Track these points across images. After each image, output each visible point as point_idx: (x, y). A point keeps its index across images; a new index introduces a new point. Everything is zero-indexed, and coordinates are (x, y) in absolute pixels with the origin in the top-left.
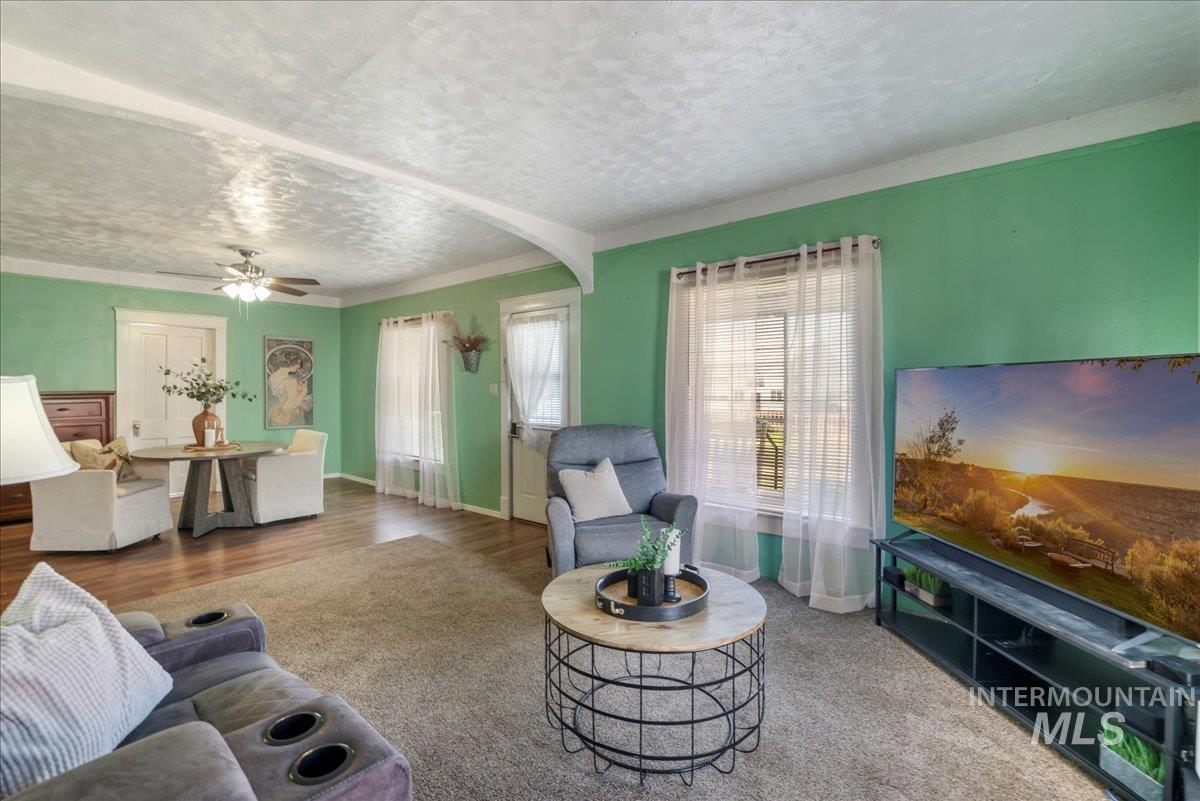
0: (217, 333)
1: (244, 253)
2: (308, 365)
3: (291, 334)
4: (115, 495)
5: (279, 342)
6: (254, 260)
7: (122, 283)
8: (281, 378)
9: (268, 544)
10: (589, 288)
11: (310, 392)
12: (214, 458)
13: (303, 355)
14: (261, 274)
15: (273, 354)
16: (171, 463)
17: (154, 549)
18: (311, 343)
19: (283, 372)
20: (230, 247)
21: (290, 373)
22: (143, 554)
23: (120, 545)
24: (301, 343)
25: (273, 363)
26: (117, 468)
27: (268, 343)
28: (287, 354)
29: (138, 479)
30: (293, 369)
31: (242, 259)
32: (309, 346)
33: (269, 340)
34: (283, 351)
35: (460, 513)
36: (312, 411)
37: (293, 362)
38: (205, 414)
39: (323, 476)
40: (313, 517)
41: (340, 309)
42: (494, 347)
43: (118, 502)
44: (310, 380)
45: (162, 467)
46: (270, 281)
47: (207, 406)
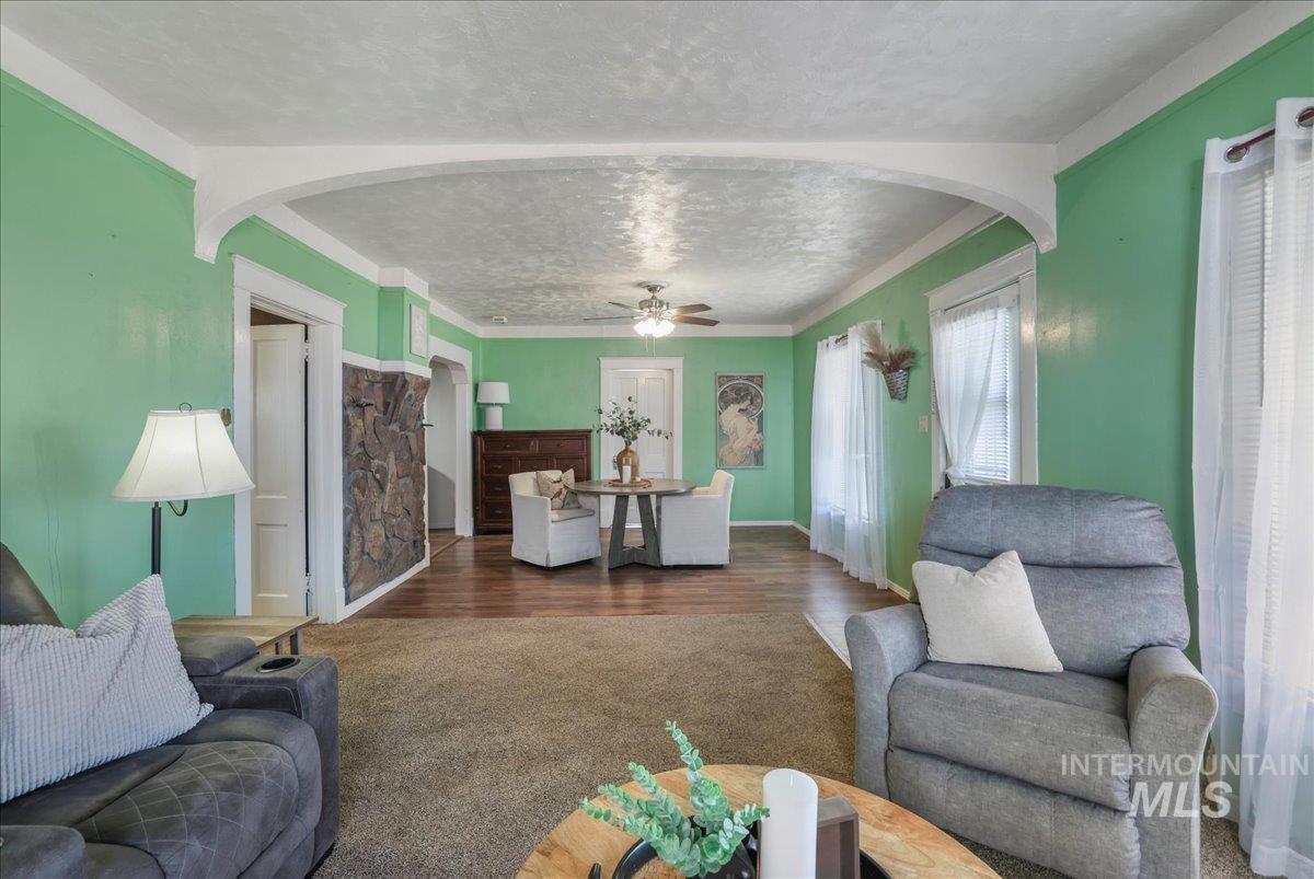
0: (675, 373)
1: (652, 289)
2: (759, 401)
3: (741, 368)
4: (550, 520)
5: (730, 378)
6: (660, 295)
7: (605, 335)
8: (732, 417)
9: (670, 588)
10: (1048, 243)
11: (760, 430)
12: (652, 493)
13: (753, 391)
14: (665, 307)
15: (724, 392)
16: (602, 496)
17: (583, 573)
18: (761, 377)
19: (734, 408)
20: (639, 285)
21: (741, 410)
22: (573, 575)
23: (552, 564)
24: (750, 378)
25: (724, 401)
26: (562, 497)
27: (721, 380)
28: (737, 390)
29: (579, 507)
30: (743, 406)
31: (648, 295)
32: (760, 380)
33: (720, 377)
34: (733, 388)
35: (887, 594)
36: (762, 451)
37: (743, 399)
38: (626, 450)
39: (729, 523)
40: (720, 567)
41: (793, 337)
42: (922, 361)
43: (552, 526)
44: (761, 416)
45: (594, 500)
46: (674, 312)
47: (628, 443)
